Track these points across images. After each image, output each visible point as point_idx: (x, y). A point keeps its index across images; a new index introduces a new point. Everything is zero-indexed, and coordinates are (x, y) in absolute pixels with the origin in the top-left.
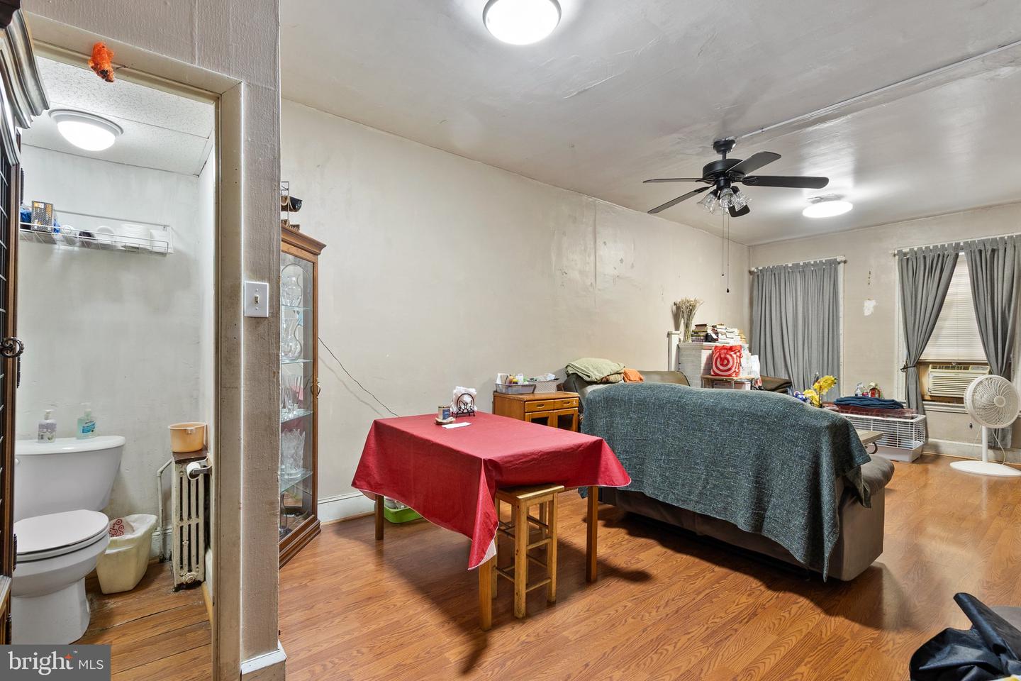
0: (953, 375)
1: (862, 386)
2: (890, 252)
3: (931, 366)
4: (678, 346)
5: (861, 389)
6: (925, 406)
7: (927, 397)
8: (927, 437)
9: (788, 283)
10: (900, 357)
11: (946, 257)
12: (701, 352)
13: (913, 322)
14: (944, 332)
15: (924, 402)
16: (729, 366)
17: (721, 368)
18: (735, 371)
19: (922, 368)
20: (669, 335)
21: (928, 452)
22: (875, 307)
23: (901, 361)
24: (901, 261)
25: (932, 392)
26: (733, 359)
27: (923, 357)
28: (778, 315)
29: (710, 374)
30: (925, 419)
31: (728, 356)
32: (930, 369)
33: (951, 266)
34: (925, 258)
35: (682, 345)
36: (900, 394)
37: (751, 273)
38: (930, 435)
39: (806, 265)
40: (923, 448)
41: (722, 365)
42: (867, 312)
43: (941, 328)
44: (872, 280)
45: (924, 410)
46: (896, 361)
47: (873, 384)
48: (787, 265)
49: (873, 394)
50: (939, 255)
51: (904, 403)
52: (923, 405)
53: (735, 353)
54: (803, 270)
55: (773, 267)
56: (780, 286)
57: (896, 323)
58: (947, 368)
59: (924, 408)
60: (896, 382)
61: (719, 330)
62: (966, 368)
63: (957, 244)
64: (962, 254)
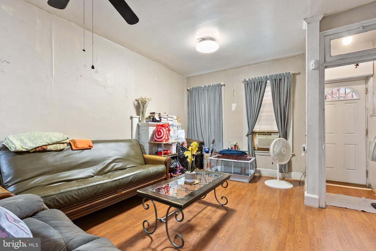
0: (265, 138)
1: (231, 144)
2: (241, 80)
3: (257, 134)
4: (138, 125)
5: (230, 145)
6: (255, 153)
7: (256, 149)
8: (256, 167)
9: (202, 95)
10: (246, 130)
11: (262, 82)
12: (148, 128)
13: (250, 113)
14: (262, 118)
15: (255, 151)
16: (161, 136)
17: (158, 137)
18: (165, 139)
19: (254, 135)
20: (131, 118)
21: (257, 175)
22: (236, 107)
23: (246, 131)
24: (245, 84)
25: (258, 146)
26: (164, 131)
27: (254, 130)
28: (199, 110)
29: (153, 141)
30: (255, 160)
31: (161, 130)
32: (257, 135)
33: (264, 86)
34: (254, 83)
35: (140, 124)
36: (246, 147)
37: (188, 90)
38: (257, 166)
39: (209, 86)
40: (254, 173)
41: (158, 135)
42: (233, 109)
43: (261, 116)
44: (235, 94)
45: (255, 155)
46: (244, 132)
47: (235, 143)
48: (201, 86)
49: (235, 148)
50: (260, 82)
51: (247, 151)
52: (254, 152)
53: (165, 128)
54: (208, 88)
55: (196, 87)
56: (199, 96)
57: (244, 114)
58: (263, 135)
59: (255, 154)
60: (244, 142)
61: (161, 116)
62: (270, 135)
63: (267, 76)
64: (268, 81)
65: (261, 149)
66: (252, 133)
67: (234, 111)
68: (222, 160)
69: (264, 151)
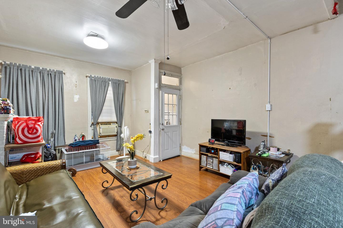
0: (107, 127)
3: (100, 124)
7: (99, 137)
19: (98, 125)
22: (79, 98)
23: (90, 122)
24: (91, 80)
27: (98, 121)
36: (90, 137)
42: (75, 100)
44: (77, 86)
46: (88, 123)
47: (83, 134)
57: (88, 106)
58: (105, 124)
60: (89, 132)
62: (110, 124)
63: (109, 78)
64: (110, 82)
65: (103, 136)
66: (95, 124)
67: (76, 102)
68: (83, 152)
69: (105, 137)
